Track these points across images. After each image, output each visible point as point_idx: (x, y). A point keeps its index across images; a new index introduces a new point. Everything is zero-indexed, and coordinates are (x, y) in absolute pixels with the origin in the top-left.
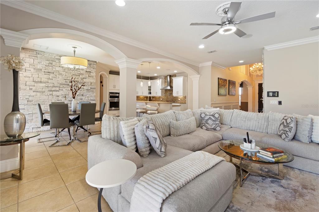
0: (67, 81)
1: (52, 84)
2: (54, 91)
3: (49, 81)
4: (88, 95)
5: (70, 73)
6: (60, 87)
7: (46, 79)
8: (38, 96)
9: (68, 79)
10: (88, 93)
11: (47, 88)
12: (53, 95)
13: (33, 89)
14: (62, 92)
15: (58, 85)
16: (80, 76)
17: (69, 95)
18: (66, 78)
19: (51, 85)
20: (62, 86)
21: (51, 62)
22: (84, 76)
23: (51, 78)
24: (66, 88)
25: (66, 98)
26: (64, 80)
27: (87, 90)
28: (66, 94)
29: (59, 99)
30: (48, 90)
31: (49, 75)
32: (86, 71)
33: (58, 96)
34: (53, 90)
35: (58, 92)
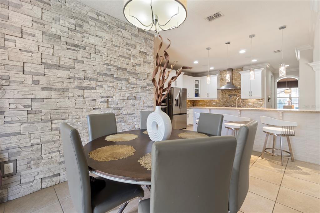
0: (109, 67)
1: (83, 73)
2: (86, 88)
3: (77, 66)
4: (143, 98)
5: (116, 52)
6: (97, 80)
7: (71, 60)
8: (53, 100)
9: (112, 63)
10: (143, 94)
11: (72, 81)
12: (85, 96)
13: (40, 83)
14: (101, 91)
15: (95, 76)
16: (130, 59)
17: (114, 97)
18: (108, 62)
19: (81, 75)
20: (100, 78)
21: (80, 22)
22: (136, 61)
23: (80, 58)
24: (108, 83)
25: (110, 103)
26: (105, 66)
27: (141, 87)
28: (108, 95)
29: (97, 107)
30: (73, 86)
31: (76, 50)
32: (140, 51)
33: (95, 100)
34: (84, 85)
35: (95, 91)
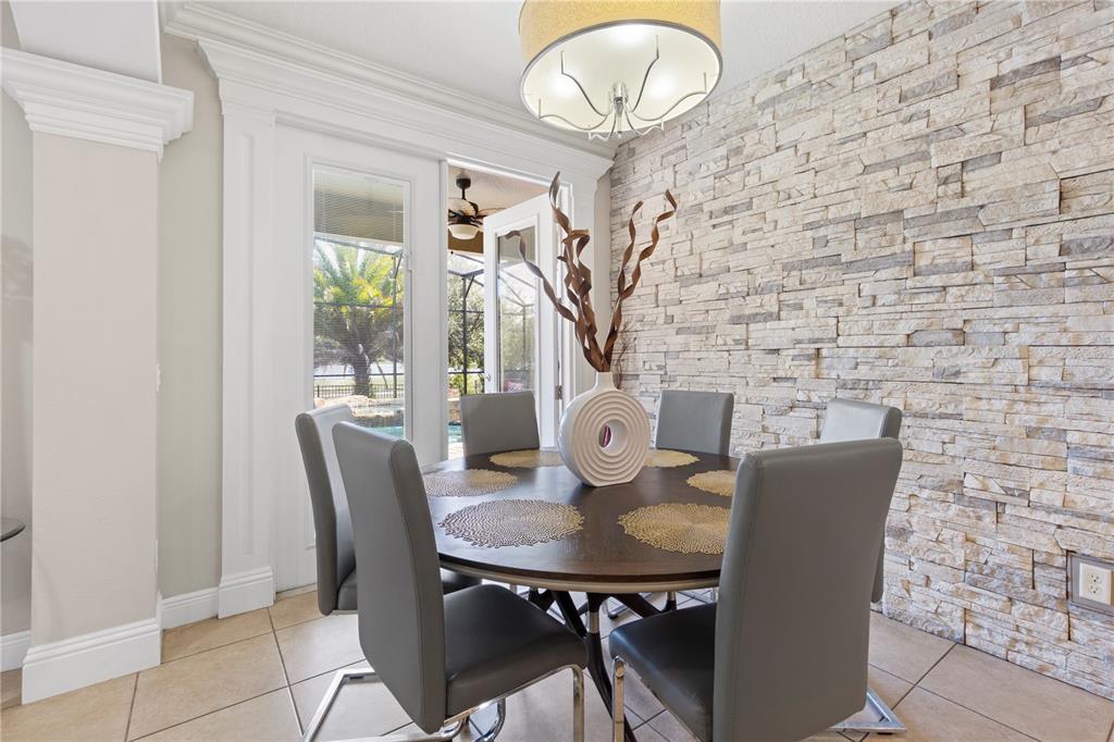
0: (822, 232)
1: (745, 277)
2: (753, 318)
3: (734, 261)
4: (1026, 335)
5: (846, 164)
6: (782, 290)
7: (719, 253)
8: (691, 355)
9: (832, 213)
10: (1023, 311)
11: (722, 304)
12: (751, 342)
13: (675, 321)
14: (792, 323)
15: (775, 277)
16: (925, 156)
17: (841, 341)
18: (817, 217)
19: (738, 283)
20: (792, 281)
22: (963, 148)
23: (738, 239)
24: (817, 292)
25: (825, 363)
26: (809, 234)
27: (1007, 274)
28: (818, 335)
29: (781, 374)
30: (727, 317)
31: (730, 222)
33: (777, 351)
34: (747, 312)
35: (775, 324)
